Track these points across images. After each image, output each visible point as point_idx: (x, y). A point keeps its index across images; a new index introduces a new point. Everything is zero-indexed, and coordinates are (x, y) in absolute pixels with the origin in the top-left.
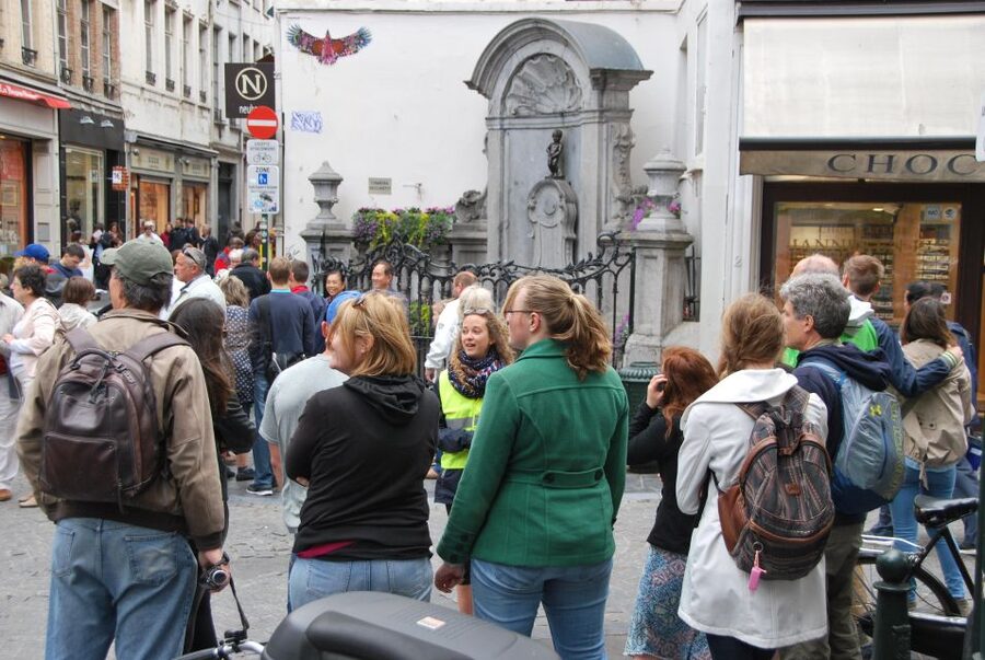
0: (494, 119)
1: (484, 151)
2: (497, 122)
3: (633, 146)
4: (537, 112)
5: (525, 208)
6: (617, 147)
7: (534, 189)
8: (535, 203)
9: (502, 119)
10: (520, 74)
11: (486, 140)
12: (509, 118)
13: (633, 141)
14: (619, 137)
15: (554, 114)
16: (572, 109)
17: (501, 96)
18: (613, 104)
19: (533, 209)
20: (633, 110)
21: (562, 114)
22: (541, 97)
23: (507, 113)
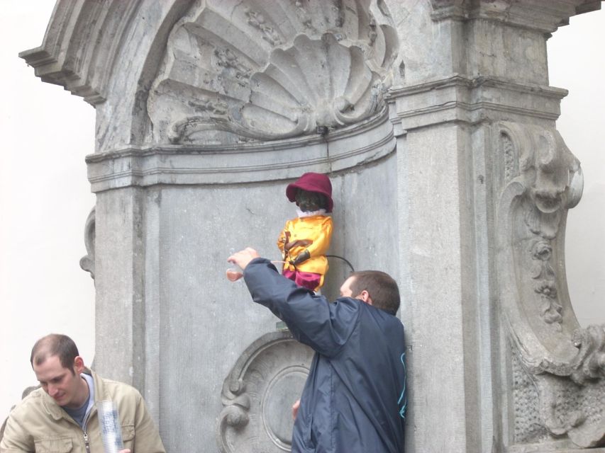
0: (112, 157)
1: (86, 264)
2: (123, 165)
3: (573, 203)
4: (246, 135)
5: (214, 424)
6: (523, 199)
7: (240, 363)
8: (246, 408)
9: (139, 155)
10: (192, 19)
11: (91, 229)
12: (161, 152)
13: (575, 182)
14: (530, 167)
15: (300, 138)
16: (358, 113)
17: (132, 88)
18: (500, 68)
19: (239, 426)
20: (562, 94)
21: (325, 134)
22: (260, 89)
23: (154, 139)
